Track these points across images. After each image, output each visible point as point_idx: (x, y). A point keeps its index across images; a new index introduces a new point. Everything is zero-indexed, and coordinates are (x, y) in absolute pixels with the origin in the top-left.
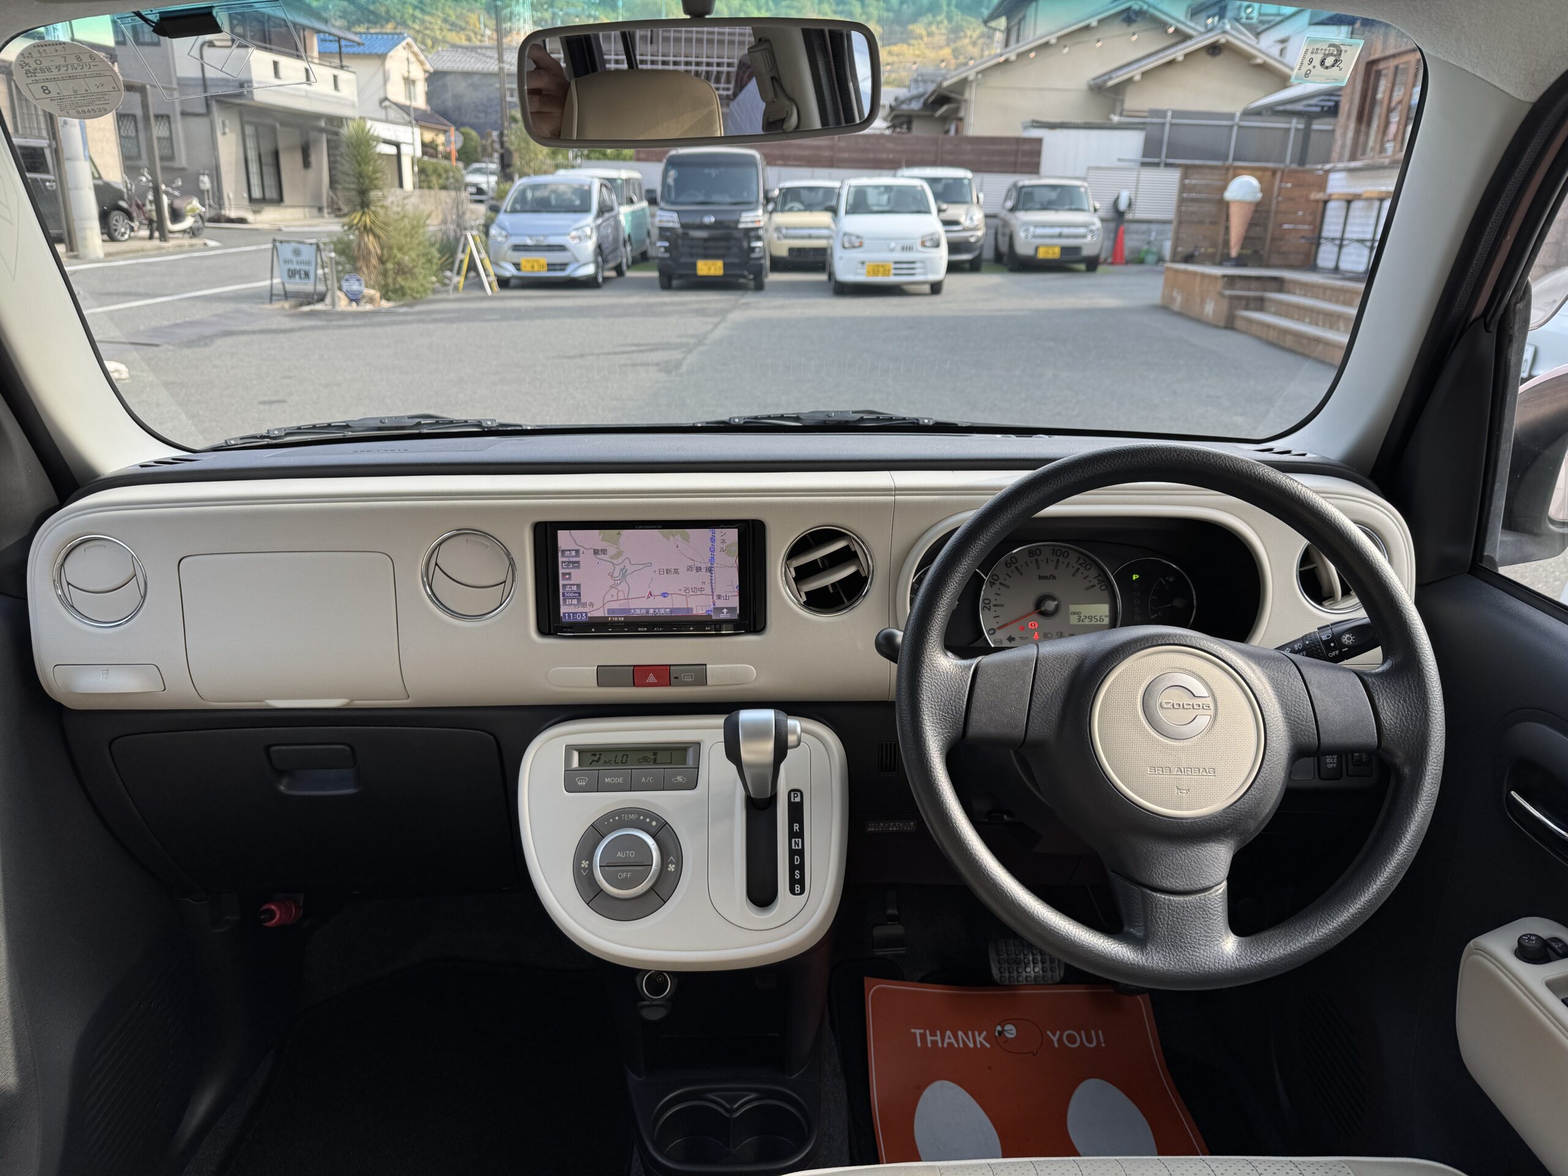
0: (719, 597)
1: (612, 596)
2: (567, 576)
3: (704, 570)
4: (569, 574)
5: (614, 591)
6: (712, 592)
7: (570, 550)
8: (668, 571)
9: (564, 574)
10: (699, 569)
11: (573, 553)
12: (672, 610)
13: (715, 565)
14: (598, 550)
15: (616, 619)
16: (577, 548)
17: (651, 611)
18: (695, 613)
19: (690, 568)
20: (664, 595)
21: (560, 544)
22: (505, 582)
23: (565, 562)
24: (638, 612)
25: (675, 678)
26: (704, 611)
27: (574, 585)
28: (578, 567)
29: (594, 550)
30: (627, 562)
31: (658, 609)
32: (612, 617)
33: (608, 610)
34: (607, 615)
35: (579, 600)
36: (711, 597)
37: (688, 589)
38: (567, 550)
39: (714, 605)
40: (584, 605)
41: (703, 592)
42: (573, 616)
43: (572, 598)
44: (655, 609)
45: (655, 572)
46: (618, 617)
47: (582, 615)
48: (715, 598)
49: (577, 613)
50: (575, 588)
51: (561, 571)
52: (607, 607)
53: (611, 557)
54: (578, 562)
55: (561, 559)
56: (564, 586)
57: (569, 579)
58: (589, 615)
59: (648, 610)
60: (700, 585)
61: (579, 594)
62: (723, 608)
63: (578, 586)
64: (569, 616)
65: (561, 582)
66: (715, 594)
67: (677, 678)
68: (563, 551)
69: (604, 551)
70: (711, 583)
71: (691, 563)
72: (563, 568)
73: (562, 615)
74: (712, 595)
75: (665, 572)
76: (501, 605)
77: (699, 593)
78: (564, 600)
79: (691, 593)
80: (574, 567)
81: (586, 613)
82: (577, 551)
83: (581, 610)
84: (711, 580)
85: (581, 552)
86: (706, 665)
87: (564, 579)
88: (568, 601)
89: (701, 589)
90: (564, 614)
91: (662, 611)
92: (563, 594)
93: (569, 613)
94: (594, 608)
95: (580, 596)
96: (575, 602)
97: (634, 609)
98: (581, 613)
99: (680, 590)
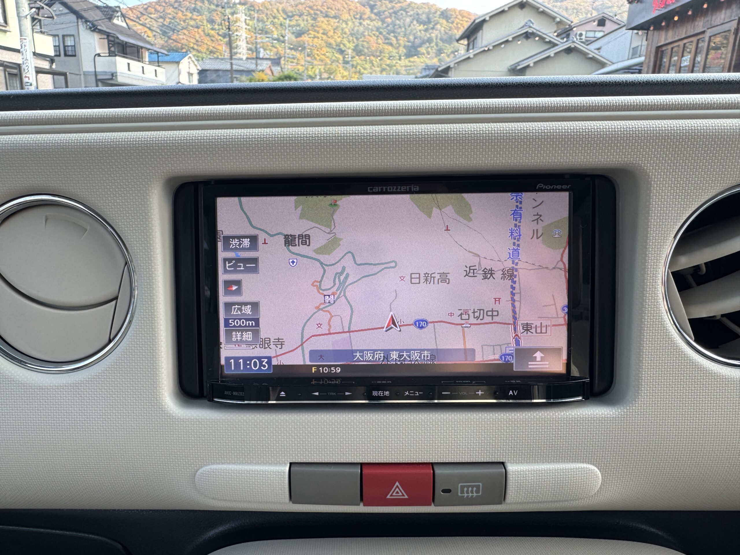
0: (527, 328)
1: (319, 325)
2: (234, 288)
3: (498, 275)
4: (238, 283)
5: (322, 317)
6: (515, 318)
7: (239, 238)
8: (428, 278)
9: (228, 284)
10: (488, 274)
11: (246, 242)
12: (435, 353)
13: (521, 265)
14: (294, 237)
15: (326, 370)
16: (253, 232)
17: (394, 356)
18: (479, 358)
19: (470, 272)
20: (420, 324)
21: (220, 226)
22: (116, 298)
23: (230, 260)
24: (369, 356)
25: (444, 491)
26: (497, 357)
27: (246, 304)
28: (255, 270)
29: (286, 237)
30: (348, 262)
31: (408, 351)
32: (318, 366)
33: (313, 353)
34: (308, 363)
35: (256, 333)
36: (511, 327)
37: (466, 312)
38: (234, 237)
39: (517, 343)
40: (265, 343)
41: (496, 319)
42: (245, 364)
43: (242, 329)
44: (402, 351)
45: (402, 278)
46: (329, 366)
47: (261, 363)
48: (520, 329)
49: (250, 359)
50: (248, 310)
51: (222, 277)
52: (308, 347)
53: (317, 251)
54: (255, 261)
55: (222, 254)
56: (228, 306)
57: (238, 292)
58: (274, 362)
59: (387, 353)
60: (490, 305)
61: (257, 321)
62: (535, 350)
63: (255, 306)
64: (237, 364)
65: (223, 299)
66: (519, 323)
67: (448, 491)
68: (227, 239)
69: (305, 239)
70: (513, 300)
71: (475, 261)
72: (226, 271)
73: (223, 362)
74: (515, 324)
75: (422, 280)
76: (110, 341)
77: (488, 319)
78: (229, 333)
79: (472, 320)
80: (248, 270)
81: (269, 359)
82: (254, 239)
83: (258, 352)
84: (513, 294)
85: (261, 241)
86: (503, 463)
87: (228, 292)
88: (236, 336)
89: (493, 313)
90: (228, 359)
91: (415, 356)
92: (226, 321)
93: (236, 359)
94: (285, 349)
95: (257, 324)
96: (248, 336)
97: (361, 351)
98: (260, 358)
99: (451, 314)
